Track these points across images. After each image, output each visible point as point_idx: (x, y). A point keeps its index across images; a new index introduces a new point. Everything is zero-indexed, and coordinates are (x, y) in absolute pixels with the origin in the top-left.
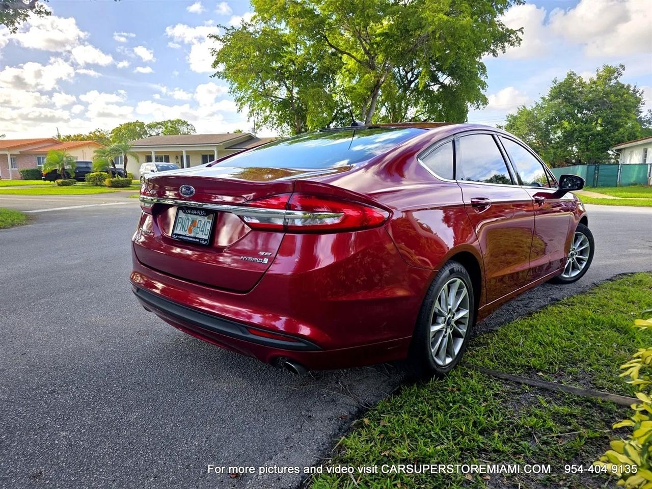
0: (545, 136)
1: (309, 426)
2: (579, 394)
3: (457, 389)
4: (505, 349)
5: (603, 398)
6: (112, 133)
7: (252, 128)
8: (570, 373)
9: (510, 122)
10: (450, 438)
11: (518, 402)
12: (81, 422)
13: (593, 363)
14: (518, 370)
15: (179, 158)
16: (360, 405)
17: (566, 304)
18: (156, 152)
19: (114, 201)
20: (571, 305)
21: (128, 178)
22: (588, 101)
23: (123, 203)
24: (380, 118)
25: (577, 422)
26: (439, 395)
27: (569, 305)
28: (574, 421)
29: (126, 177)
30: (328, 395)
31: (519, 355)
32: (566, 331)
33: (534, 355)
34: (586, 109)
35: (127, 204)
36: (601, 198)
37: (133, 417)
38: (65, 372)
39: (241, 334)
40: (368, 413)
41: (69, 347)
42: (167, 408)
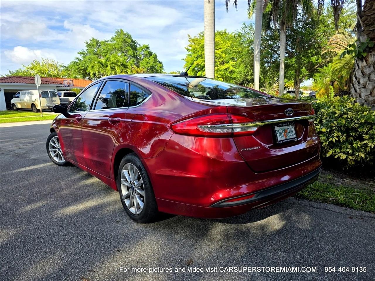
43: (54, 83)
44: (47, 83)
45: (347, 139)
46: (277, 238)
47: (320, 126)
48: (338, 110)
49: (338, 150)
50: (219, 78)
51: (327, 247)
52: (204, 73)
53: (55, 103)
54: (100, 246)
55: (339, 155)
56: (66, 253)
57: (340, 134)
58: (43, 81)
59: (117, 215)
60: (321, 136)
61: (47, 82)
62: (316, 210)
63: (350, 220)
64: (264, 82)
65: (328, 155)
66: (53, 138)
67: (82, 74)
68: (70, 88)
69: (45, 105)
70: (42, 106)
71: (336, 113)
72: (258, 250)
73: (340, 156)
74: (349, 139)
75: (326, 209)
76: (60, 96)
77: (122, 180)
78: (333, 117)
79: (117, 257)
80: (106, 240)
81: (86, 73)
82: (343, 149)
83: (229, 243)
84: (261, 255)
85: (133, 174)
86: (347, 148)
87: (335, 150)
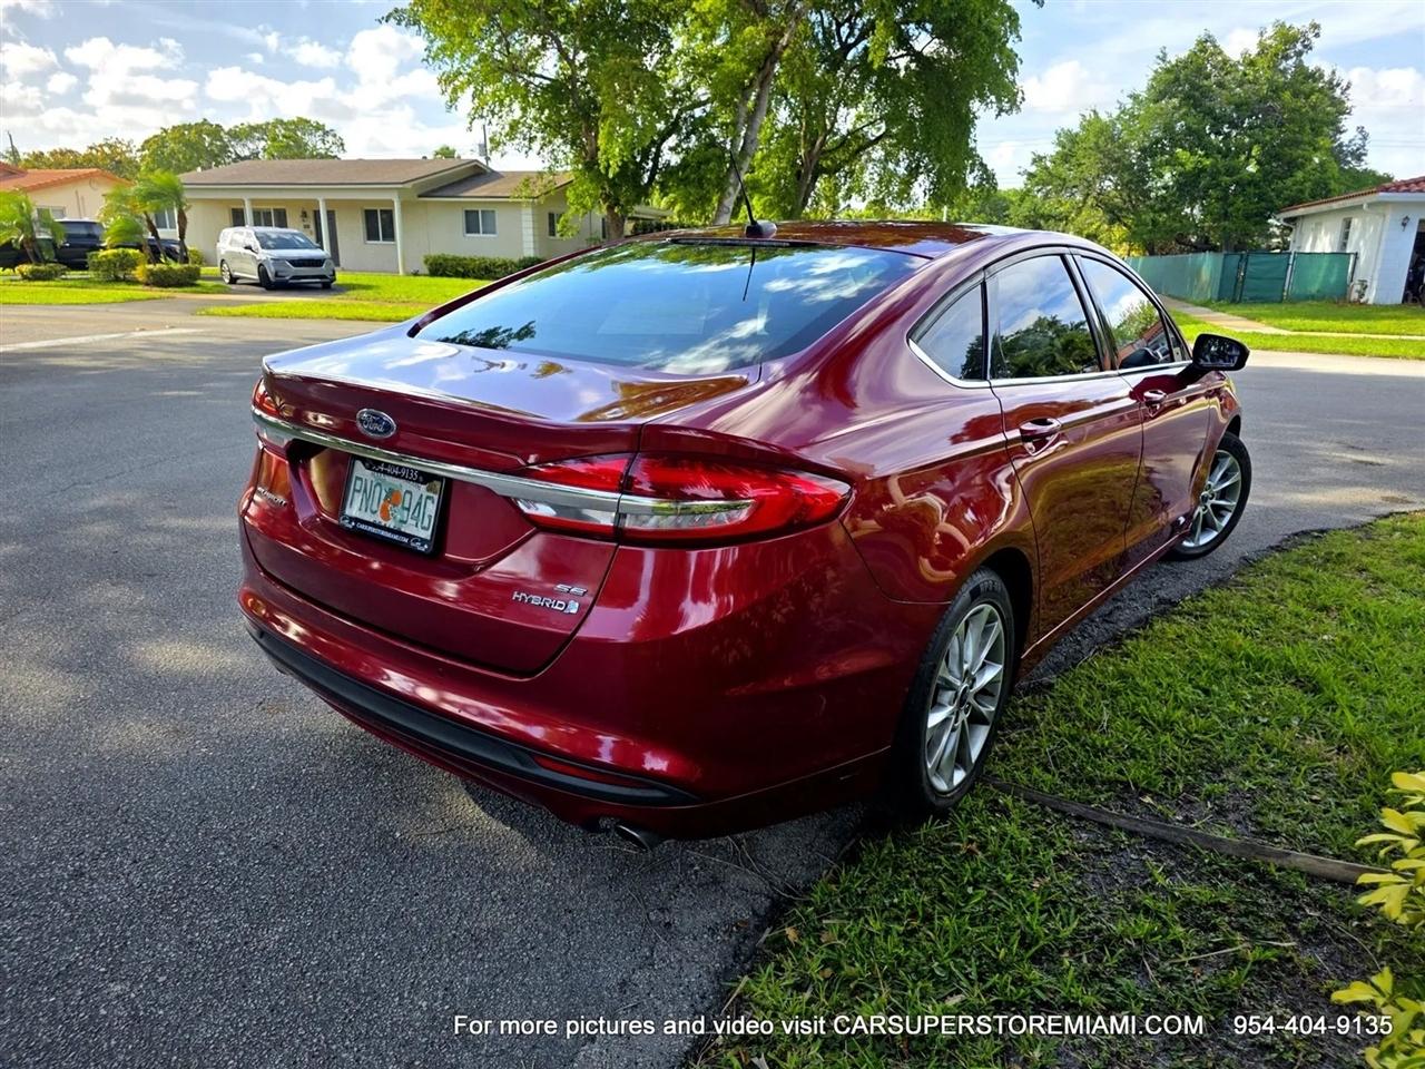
0: (1135, 182)
1: (669, 950)
2: (1230, 851)
3: (978, 847)
4: (1073, 739)
5: (1280, 861)
6: (143, 149)
7: (480, 145)
8: (1208, 797)
9: (1064, 147)
10: (974, 976)
11: (1107, 873)
12: (154, 956)
13: (1253, 768)
14: (1102, 793)
15: (311, 215)
16: (775, 892)
17: (1190, 614)
18: (253, 201)
19: (162, 326)
20: (1201, 616)
21: (190, 265)
22: (1236, 105)
23: (184, 331)
24: (777, 131)
25: (1229, 923)
26: (940, 864)
27: (1196, 617)
28: (1222, 920)
29: (186, 260)
30: (704, 866)
31: (1103, 754)
32: (1194, 687)
33: (1133, 753)
34: (1229, 123)
35: (194, 335)
36: (1250, 331)
37: (271, 938)
38: (102, 820)
39: (517, 766)
40: (794, 912)
41: (101, 749)
42: (347, 911)
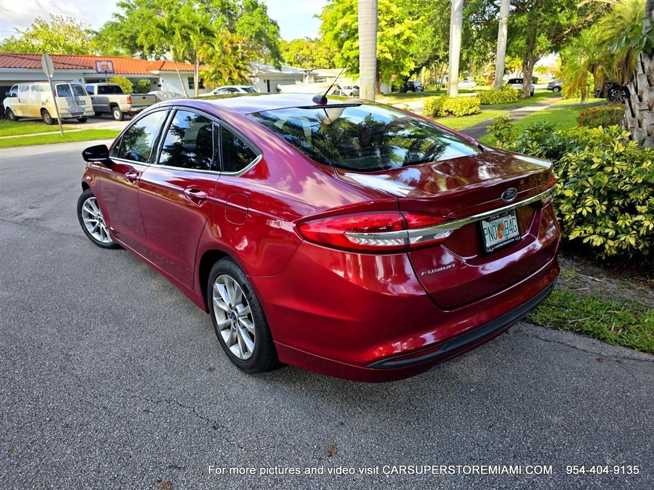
43: (79, 67)
44: (66, 66)
45: (608, 210)
46: (476, 402)
47: (562, 184)
48: (598, 157)
49: (590, 229)
50: (385, 52)
51: (556, 420)
52: (356, 44)
53: (83, 106)
54: (184, 419)
55: (592, 237)
56: (131, 432)
57: (596, 201)
58: (58, 63)
59: (210, 356)
60: (563, 204)
61: (64, 64)
62: (543, 343)
63: (598, 364)
64: (468, 60)
65: (572, 237)
66: (88, 200)
67: (129, 47)
68: (109, 75)
69: (66, 112)
70: (59, 112)
71: (592, 163)
72: (443, 426)
73: (593, 241)
74: (611, 210)
75: (559, 342)
76: (91, 93)
77: (214, 298)
78: (588, 168)
79: (214, 440)
80: (193, 406)
81: (136, 45)
82: (599, 228)
83: (395, 412)
84: (448, 437)
85: (234, 294)
86: (607, 227)
87: (586, 229)
